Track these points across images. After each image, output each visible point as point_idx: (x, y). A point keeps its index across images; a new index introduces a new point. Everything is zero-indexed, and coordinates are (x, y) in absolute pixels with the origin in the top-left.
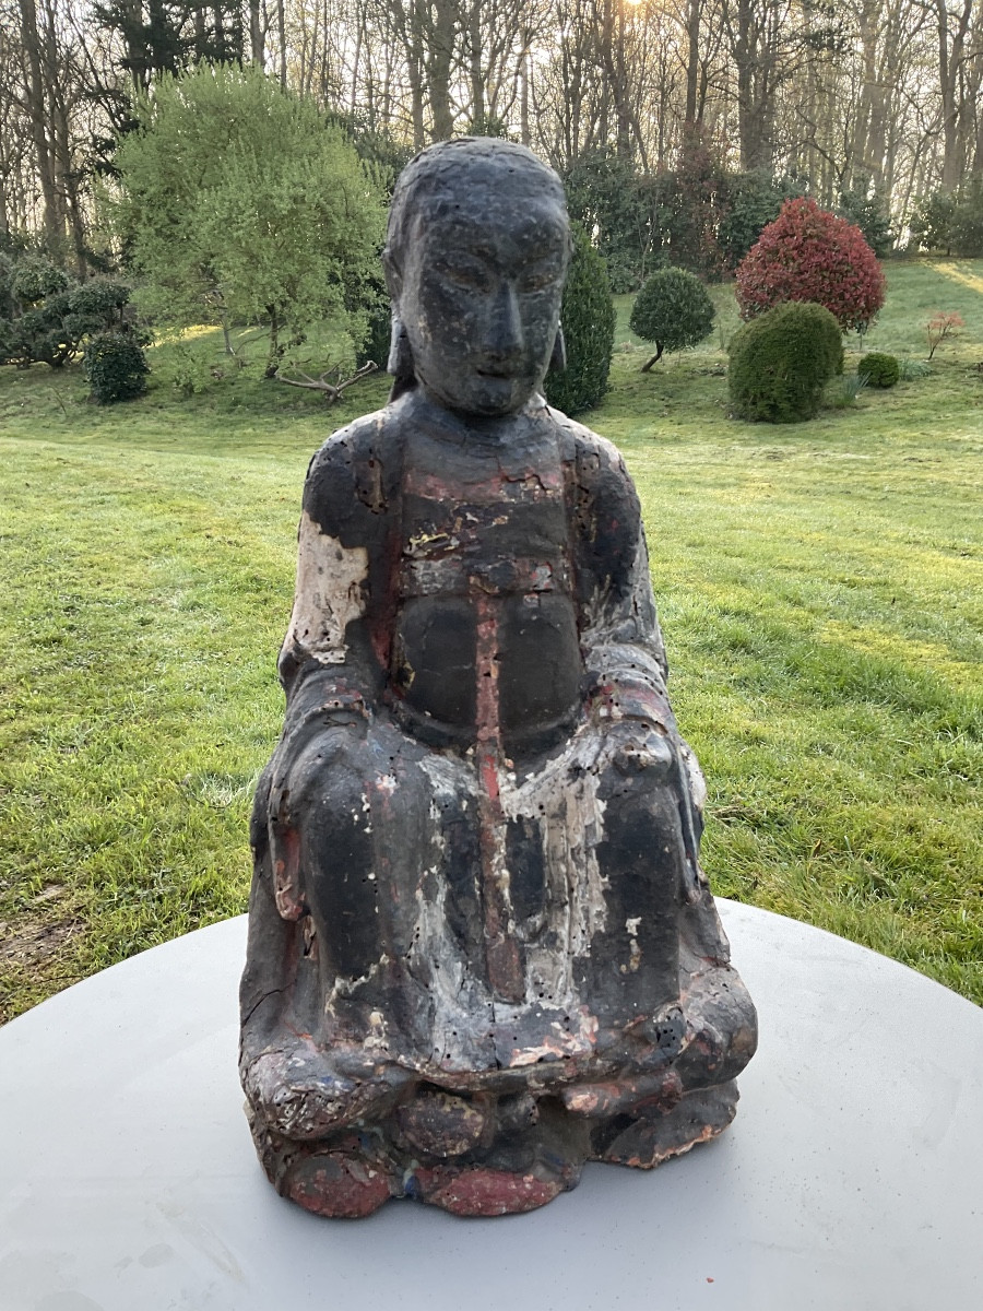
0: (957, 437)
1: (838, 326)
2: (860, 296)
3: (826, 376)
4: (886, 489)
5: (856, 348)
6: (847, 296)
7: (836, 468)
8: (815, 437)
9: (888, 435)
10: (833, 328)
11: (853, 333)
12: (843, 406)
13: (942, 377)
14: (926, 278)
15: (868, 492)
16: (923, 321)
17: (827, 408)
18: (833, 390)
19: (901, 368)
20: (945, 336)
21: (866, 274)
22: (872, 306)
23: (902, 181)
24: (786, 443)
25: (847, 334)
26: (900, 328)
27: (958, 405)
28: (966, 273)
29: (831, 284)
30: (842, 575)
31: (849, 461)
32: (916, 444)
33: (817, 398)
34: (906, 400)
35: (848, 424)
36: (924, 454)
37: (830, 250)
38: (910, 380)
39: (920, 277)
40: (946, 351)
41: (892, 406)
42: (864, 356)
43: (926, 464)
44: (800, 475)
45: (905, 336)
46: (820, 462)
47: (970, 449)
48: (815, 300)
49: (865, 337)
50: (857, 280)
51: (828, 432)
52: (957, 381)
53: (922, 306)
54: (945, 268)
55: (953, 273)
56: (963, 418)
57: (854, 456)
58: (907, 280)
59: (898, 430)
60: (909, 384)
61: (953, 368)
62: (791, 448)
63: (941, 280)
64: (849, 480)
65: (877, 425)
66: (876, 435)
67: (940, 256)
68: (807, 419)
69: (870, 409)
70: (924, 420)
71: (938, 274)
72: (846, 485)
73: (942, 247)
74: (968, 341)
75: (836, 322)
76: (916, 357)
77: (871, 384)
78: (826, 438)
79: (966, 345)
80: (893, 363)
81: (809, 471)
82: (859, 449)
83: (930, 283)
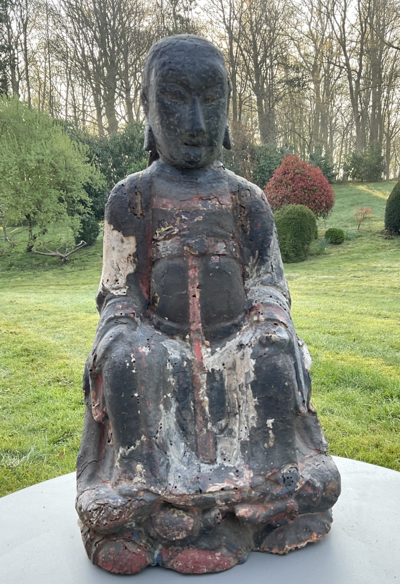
0: (375, 265)
1: (314, 215)
2: (323, 201)
3: (310, 239)
4: (344, 291)
5: (323, 226)
6: (317, 201)
7: (319, 283)
8: (308, 269)
9: (342, 266)
10: (312, 216)
11: (321, 219)
12: (319, 254)
13: (365, 238)
14: (353, 192)
15: (335, 293)
16: (354, 212)
17: (312, 255)
18: (314, 246)
19: (345, 234)
20: (364, 219)
21: (325, 191)
22: (329, 206)
23: (337, 148)
24: (294, 272)
25: (318, 219)
26: (343, 216)
27: (374, 251)
28: (372, 189)
29: (309, 196)
30: (328, 330)
31: (325, 279)
32: (356, 269)
33: (307, 250)
34: (349, 250)
35: (322, 262)
36: (360, 274)
37: (307, 180)
38: (350, 240)
39: (350, 192)
40: (365, 226)
41: (342, 252)
42: (327, 230)
43: (362, 279)
44: (302, 286)
45: (345, 220)
46: (311, 280)
47: (381, 271)
48: (301, 203)
49: (326, 221)
50: (321, 193)
51: (314, 266)
52: (372, 239)
53: (352, 205)
54: (362, 187)
55: (365, 189)
56: (376, 256)
57: (327, 277)
58: (344, 193)
59: (346, 264)
60: (349, 242)
61: (370, 233)
62: (297, 274)
63: (360, 193)
64: (326, 288)
65: (336, 262)
66: (337, 266)
67: (358, 182)
68: (303, 261)
69: (332, 254)
70: (358, 258)
71: (359, 190)
72: (325, 290)
73: (359, 178)
74: (375, 221)
75: (313, 214)
76: (351, 229)
77: (331, 243)
78: (313, 269)
79: (375, 223)
80: (341, 232)
81: (307, 284)
82: (329, 273)
83: (355, 194)
